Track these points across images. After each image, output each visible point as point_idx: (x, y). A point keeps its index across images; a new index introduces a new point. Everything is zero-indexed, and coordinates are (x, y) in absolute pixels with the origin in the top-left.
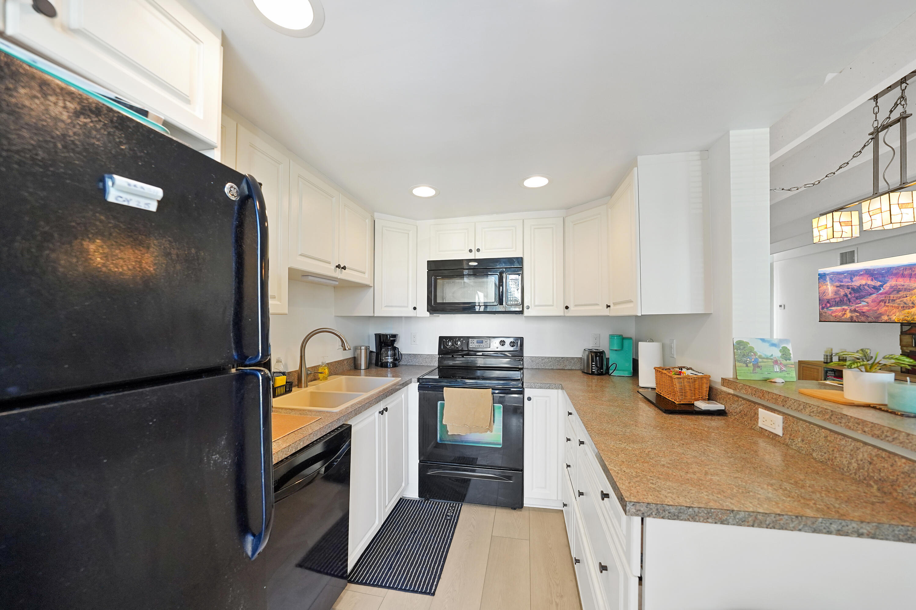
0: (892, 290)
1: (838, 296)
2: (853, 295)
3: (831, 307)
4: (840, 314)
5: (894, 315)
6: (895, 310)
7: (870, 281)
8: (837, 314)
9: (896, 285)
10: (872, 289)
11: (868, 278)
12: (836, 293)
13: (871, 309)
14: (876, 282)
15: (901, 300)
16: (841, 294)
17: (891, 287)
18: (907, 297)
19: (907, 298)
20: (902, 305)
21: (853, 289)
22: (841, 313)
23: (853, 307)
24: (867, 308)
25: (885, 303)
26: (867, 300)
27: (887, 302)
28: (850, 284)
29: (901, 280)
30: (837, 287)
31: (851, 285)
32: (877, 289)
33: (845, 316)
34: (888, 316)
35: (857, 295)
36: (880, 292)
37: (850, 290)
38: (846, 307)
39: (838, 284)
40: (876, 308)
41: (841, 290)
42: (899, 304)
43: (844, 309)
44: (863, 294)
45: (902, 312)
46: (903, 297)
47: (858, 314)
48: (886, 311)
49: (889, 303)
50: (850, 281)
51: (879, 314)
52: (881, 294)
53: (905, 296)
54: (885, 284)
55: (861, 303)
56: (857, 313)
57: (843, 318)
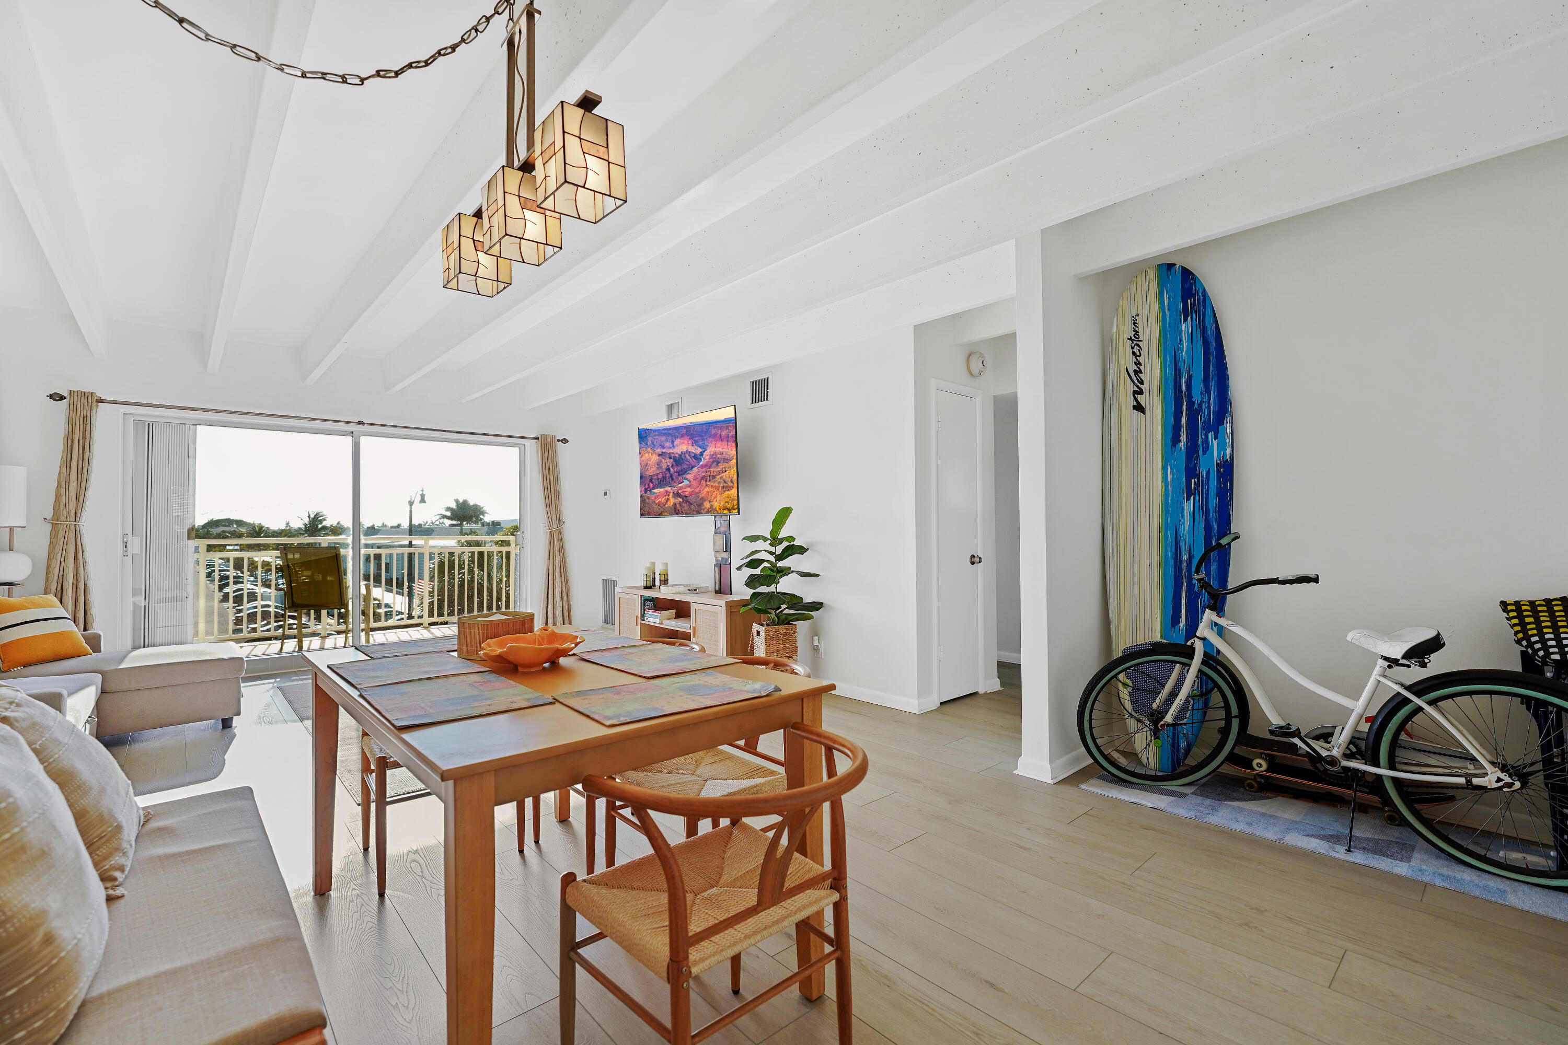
0: (711, 460)
1: (661, 471)
2: (675, 469)
3: (654, 488)
4: (663, 500)
5: (716, 499)
6: (716, 492)
7: (690, 447)
8: (660, 499)
9: (715, 453)
10: (693, 459)
11: (689, 442)
12: (659, 465)
13: (693, 491)
14: (696, 448)
15: (720, 476)
16: (664, 467)
17: (711, 456)
18: (726, 471)
19: (726, 473)
20: (722, 485)
21: (675, 459)
22: (664, 498)
23: (676, 488)
24: (689, 490)
25: (706, 481)
26: (688, 476)
27: (708, 480)
28: (672, 451)
29: (719, 446)
30: (659, 455)
31: (673, 453)
32: (697, 458)
33: (669, 503)
34: (710, 502)
35: (679, 468)
36: (701, 463)
37: (672, 460)
38: (669, 489)
39: (659, 451)
40: (698, 489)
41: (663, 460)
42: (719, 483)
43: (667, 491)
44: (685, 466)
45: (723, 495)
46: (723, 472)
47: (681, 500)
48: (707, 493)
49: (710, 481)
50: (672, 445)
51: (700, 499)
52: (702, 467)
53: (724, 470)
54: (704, 451)
55: (683, 482)
56: (680, 498)
57: (666, 506)
